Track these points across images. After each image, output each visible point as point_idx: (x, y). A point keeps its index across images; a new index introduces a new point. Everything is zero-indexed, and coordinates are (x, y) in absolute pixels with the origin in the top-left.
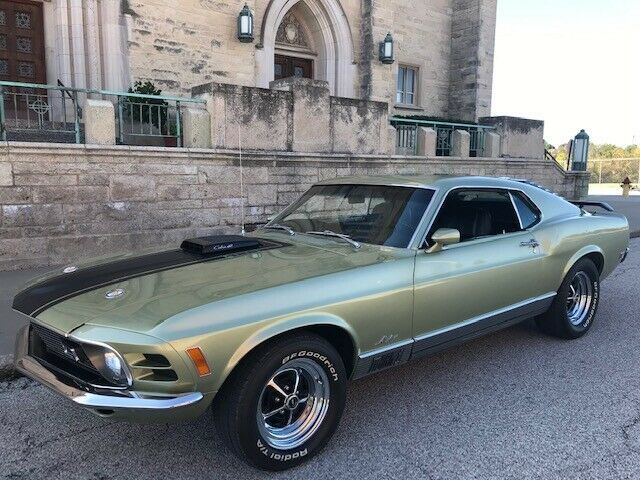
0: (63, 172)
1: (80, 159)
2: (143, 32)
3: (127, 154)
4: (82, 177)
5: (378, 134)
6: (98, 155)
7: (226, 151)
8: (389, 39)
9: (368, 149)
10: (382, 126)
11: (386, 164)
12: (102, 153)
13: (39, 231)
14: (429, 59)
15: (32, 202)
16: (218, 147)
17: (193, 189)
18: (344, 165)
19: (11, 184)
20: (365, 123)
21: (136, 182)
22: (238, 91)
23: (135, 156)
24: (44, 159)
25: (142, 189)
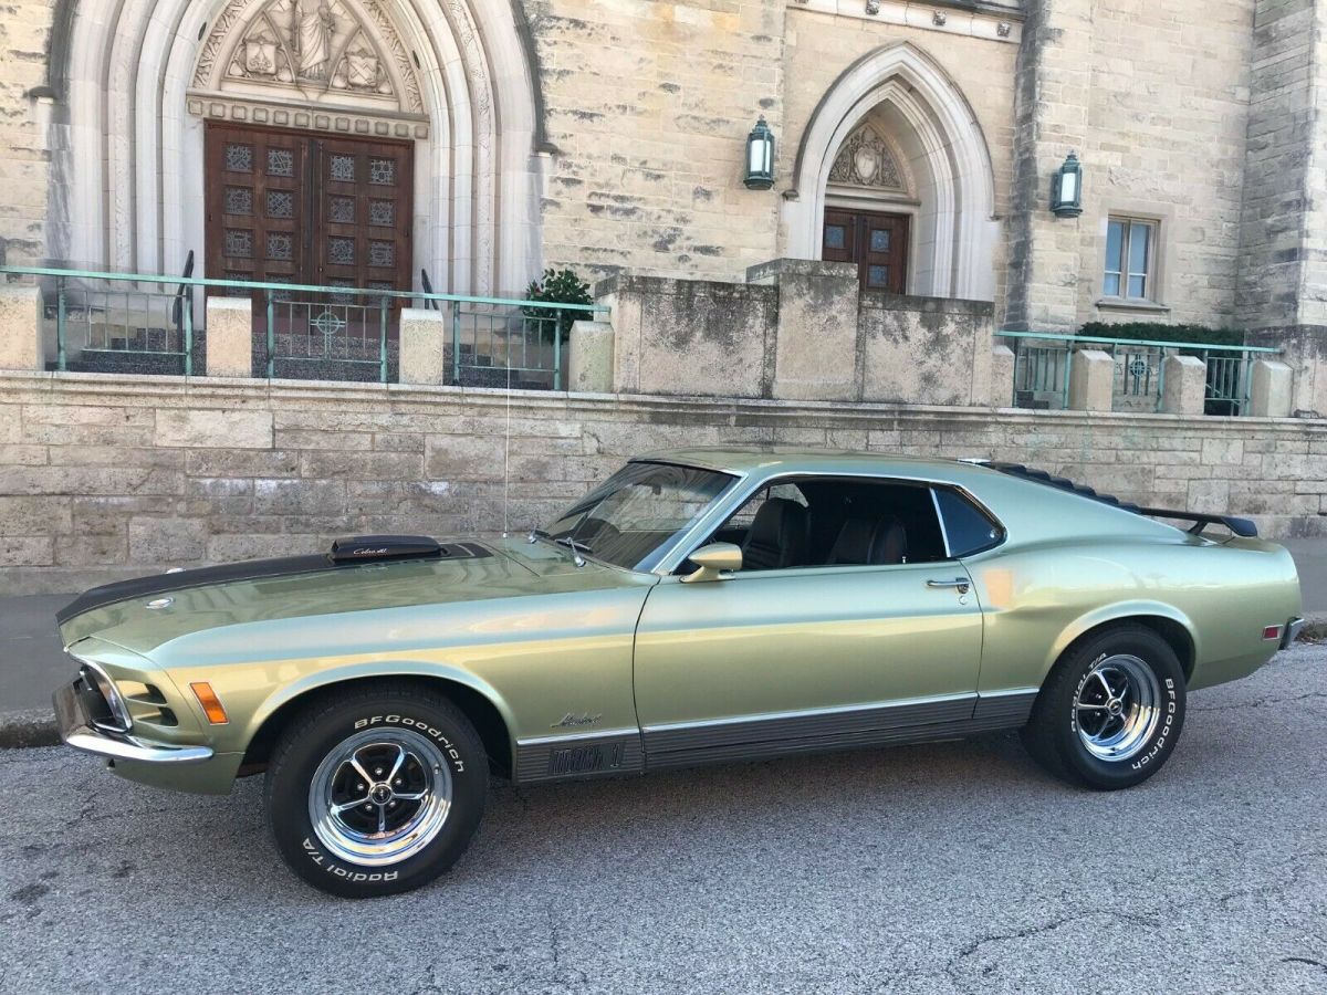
0: (350, 428)
1: (378, 408)
2: (568, 182)
3: (457, 400)
4: (379, 437)
5: (970, 365)
6: (407, 402)
7: (639, 398)
8: (1072, 166)
9: (944, 394)
10: (980, 348)
11: (985, 424)
12: (417, 398)
13: (307, 525)
14: (1185, 201)
15: (300, 477)
16: (624, 391)
17: (573, 465)
18: (885, 425)
19: (270, 446)
20: (939, 342)
21: (470, 448)
22: (668, 288)
23: (472, 406)
24: (322, 407)
25: (480, 460)
